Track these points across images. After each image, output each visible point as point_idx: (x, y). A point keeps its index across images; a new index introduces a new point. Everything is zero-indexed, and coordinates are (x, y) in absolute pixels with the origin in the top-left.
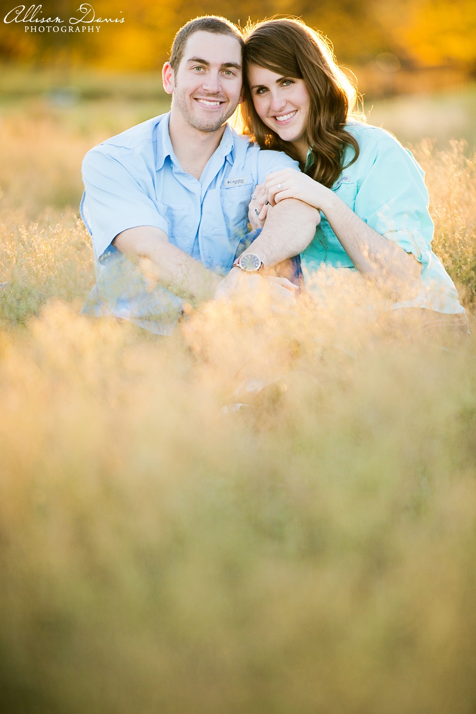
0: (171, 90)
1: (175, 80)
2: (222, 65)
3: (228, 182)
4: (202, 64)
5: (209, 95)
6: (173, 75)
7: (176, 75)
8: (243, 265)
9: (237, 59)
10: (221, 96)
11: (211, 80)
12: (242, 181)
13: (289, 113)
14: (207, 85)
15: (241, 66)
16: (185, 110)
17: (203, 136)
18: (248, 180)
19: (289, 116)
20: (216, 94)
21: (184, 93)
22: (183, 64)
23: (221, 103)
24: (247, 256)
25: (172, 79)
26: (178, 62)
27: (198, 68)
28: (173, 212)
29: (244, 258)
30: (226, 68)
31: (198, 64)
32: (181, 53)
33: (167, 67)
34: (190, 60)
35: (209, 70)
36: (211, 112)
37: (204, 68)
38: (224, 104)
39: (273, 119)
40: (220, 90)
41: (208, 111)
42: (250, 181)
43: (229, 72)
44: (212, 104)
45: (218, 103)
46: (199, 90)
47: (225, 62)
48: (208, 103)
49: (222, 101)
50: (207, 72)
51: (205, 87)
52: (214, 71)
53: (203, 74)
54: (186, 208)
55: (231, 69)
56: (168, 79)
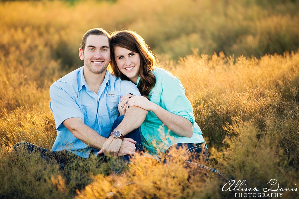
0: (83, 59)
1: (84, 55)
2: (101, 47)
3: (109, 94)
4: (93, 48)
5: (97, 59)
6: (83, 53)
7: (84, 53)
8: (114, 135)
9: (107, 44)
10: (102, 59)
11: (97, 54)
12: (115, 94)
13: (132, 67)
14: (96, 56)
15: (109, 47)
16: (89, 67)
17: (97, 76)
18: (117, 94)
19: (132, 68)
20: (100, 59)
21: (88, 60)
22: (86, 48)
23: (102, 62)
24: (116, 131)
25: (82, 54)
26: (84, 48)
27: (92, 49)
28: (86, 107)
29: (114, 132)
30: (103, 48)
31: (92, 48)
32: (85, 44)
33: (80, 50)
34: (88, 47)
35: (96, 50)
36: (98, 66)
37: (94, 49)
38: (103, 62)
39: (125, 69)
40: (101, 57)
41: (97, 66)
42: (118, 94)
43: (104, 50)
44: (99, 63)
45: (101, 62)
46: (93, 58)
47: (102, 46)
48: (97, 63)
49: (103, 61)
50: (95, 50)
51: (95, 57)
52: (98, 50)
53: (94, 51)
54: (91, 106)
55: (105, 48)
56: (81, 54)
